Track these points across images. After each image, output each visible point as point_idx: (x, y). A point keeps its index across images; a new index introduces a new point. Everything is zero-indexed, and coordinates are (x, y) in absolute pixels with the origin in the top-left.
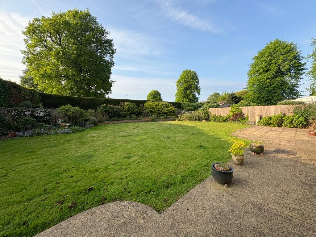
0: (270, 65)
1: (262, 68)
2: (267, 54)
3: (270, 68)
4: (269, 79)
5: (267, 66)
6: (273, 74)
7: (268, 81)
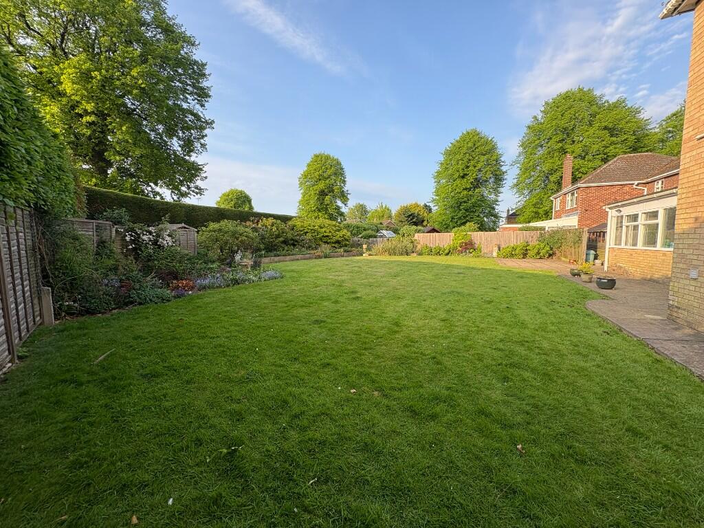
0: (468, 167)
1: (458, 171)
2: (464, 150)
3: (468, 173)
4: (466, 189)
5: (463, 169)
6: (472, 183)
7: (465, 192)
